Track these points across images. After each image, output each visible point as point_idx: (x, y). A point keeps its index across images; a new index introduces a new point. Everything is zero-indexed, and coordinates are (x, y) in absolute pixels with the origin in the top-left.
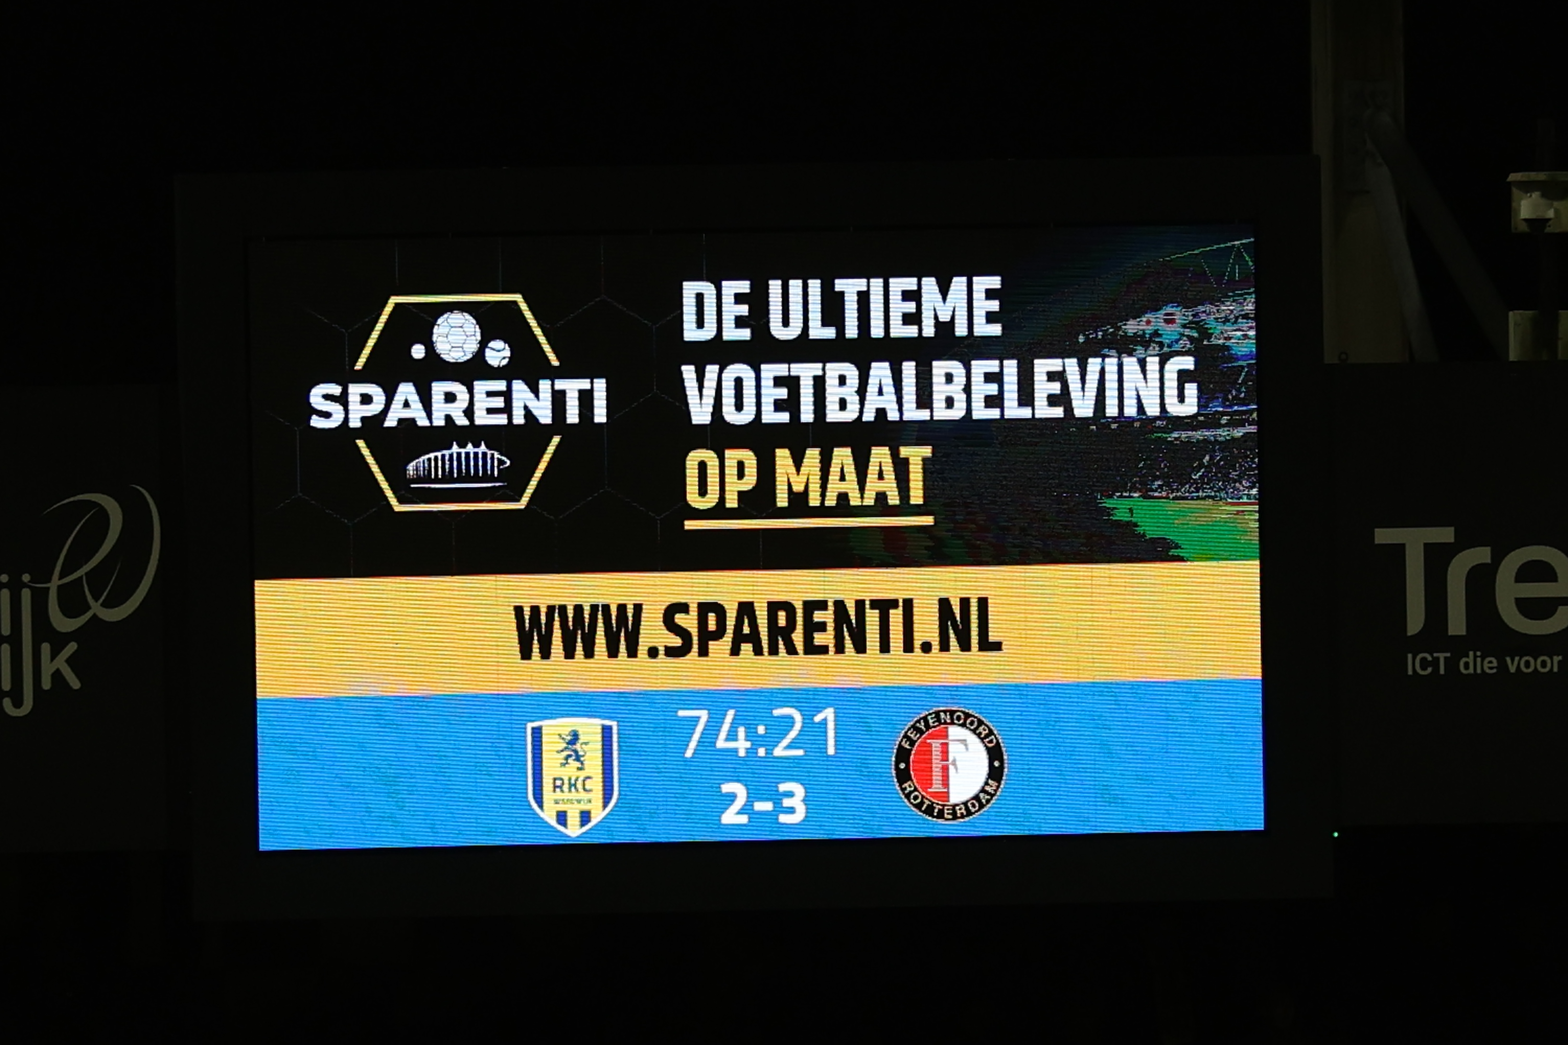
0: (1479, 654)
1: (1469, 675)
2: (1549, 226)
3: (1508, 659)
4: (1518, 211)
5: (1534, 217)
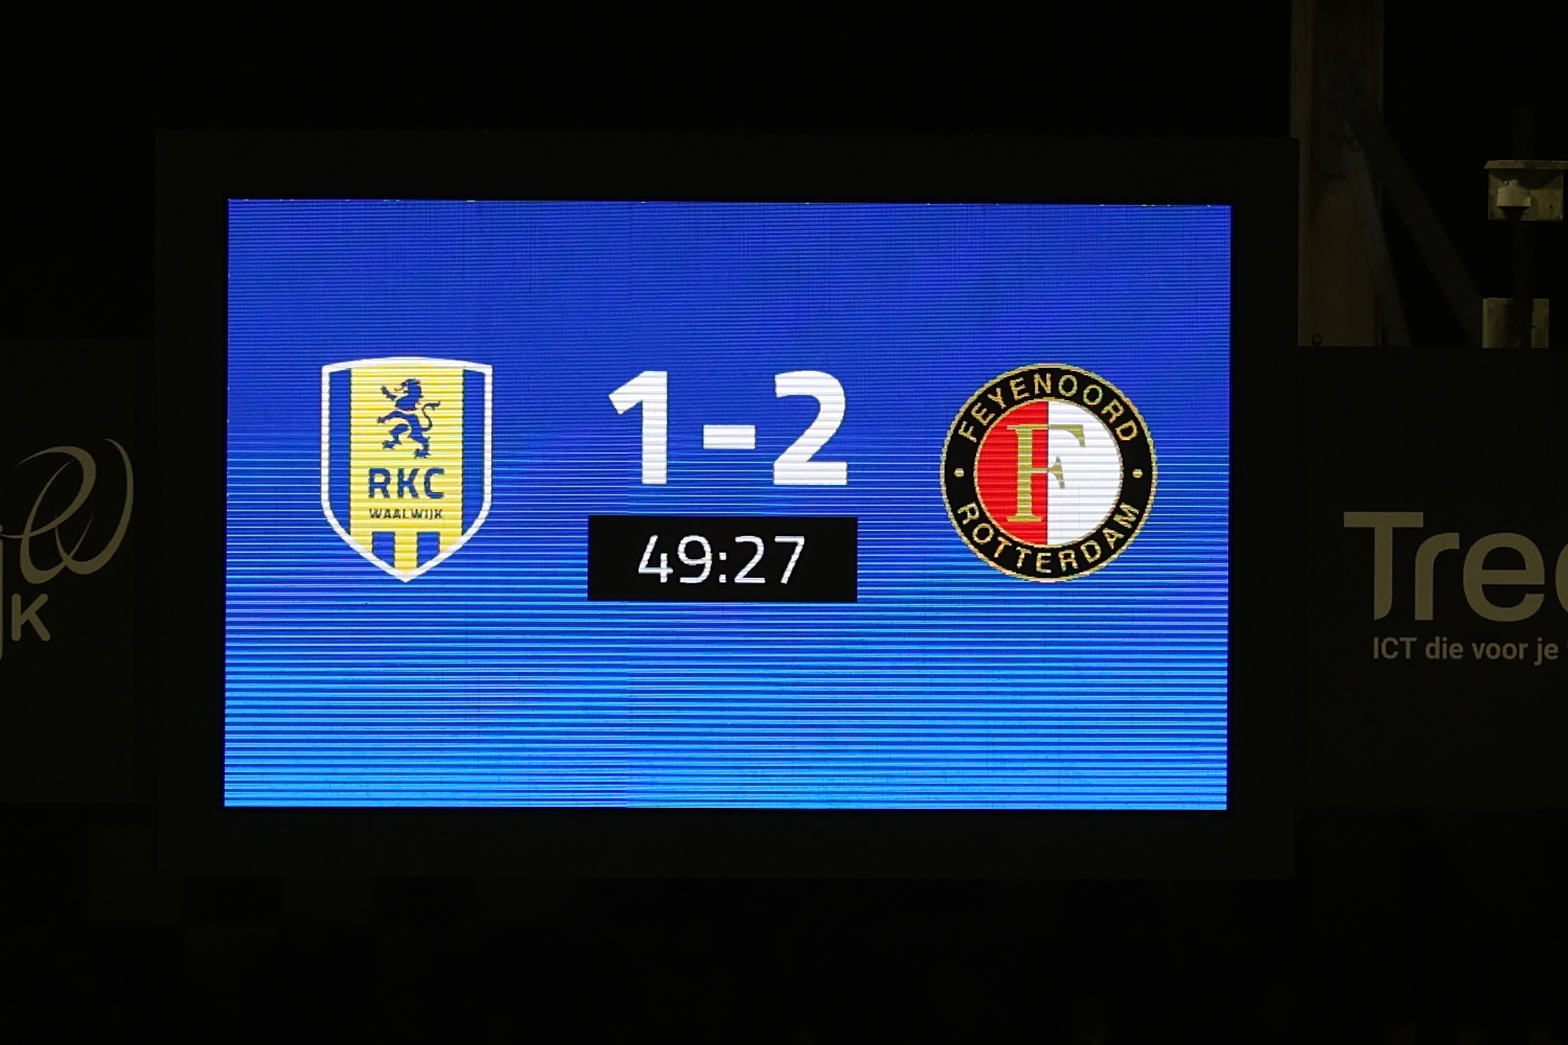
0: (1445, 639)
1: (1435, 659)
2: (1526, 214)
3: (1474, 645)
4: (1495, 198)
5: (1510, 205)
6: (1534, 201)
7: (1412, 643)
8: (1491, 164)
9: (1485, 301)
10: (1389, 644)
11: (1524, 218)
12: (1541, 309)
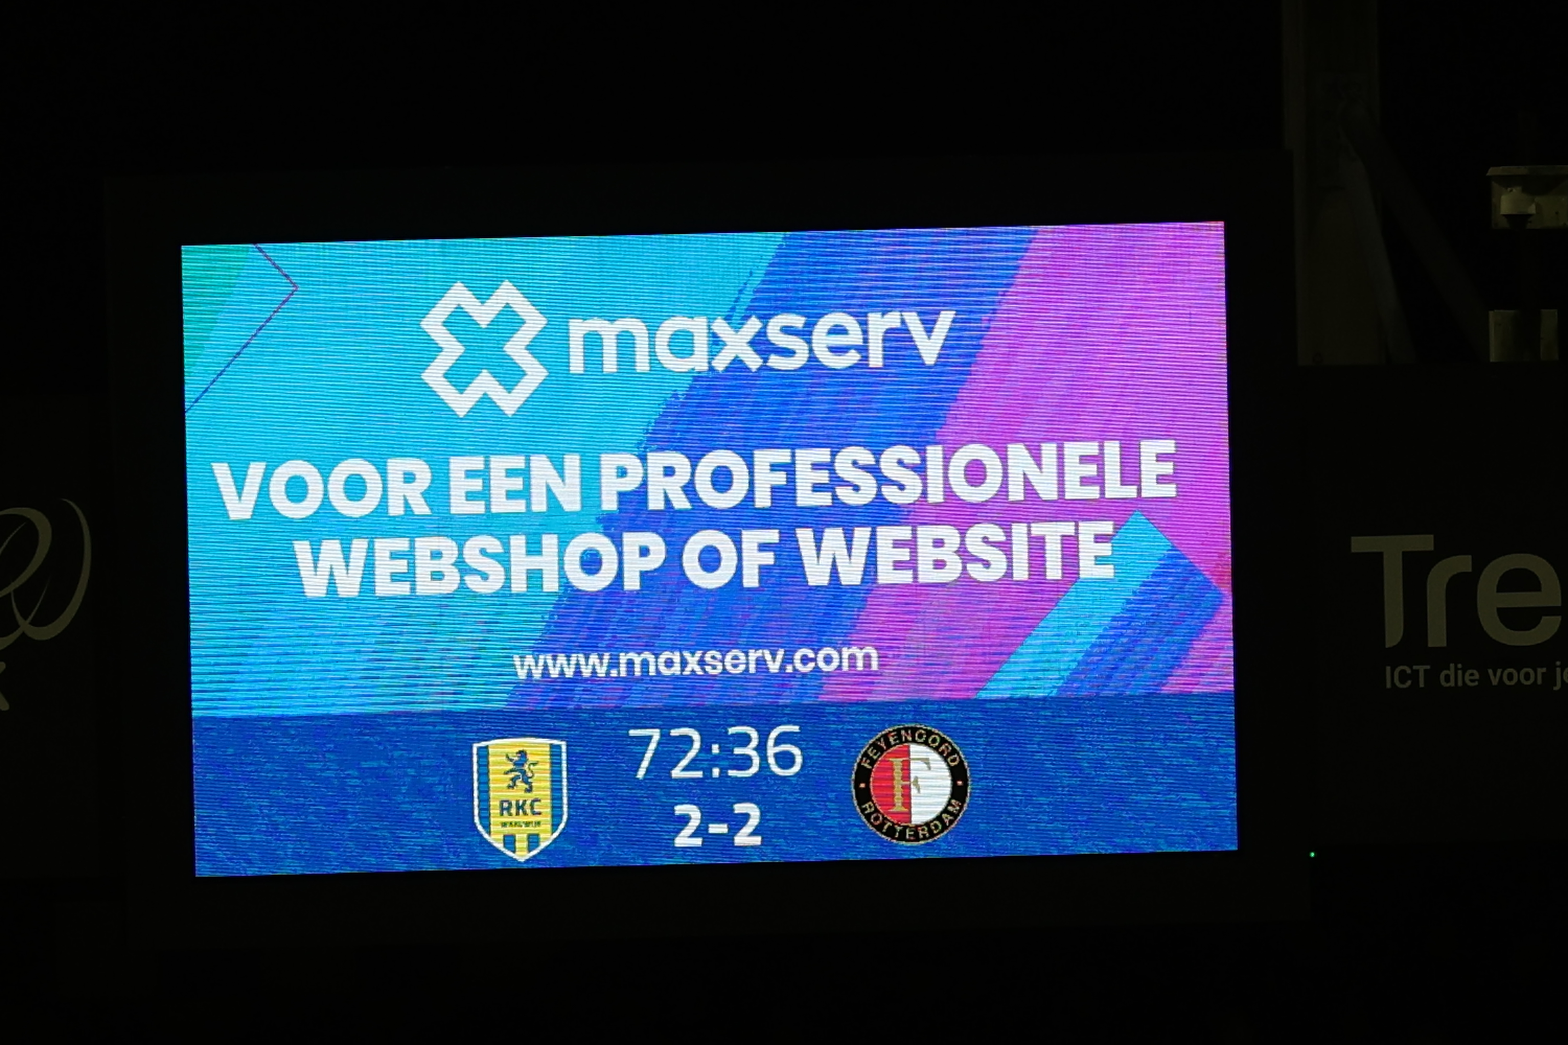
0: (1460, 666)
1: (1450, 687)
2: (1530, 222)
3: (1490, 671)
4: (1498, 207)
5: (1514, 213)
6: (1538, 207)
7: (1425, 671)
8: (1492, 171)
9: (1491, 313)
10: (1402, 672)
11: (1529, 226)
12: (1549, 319)
